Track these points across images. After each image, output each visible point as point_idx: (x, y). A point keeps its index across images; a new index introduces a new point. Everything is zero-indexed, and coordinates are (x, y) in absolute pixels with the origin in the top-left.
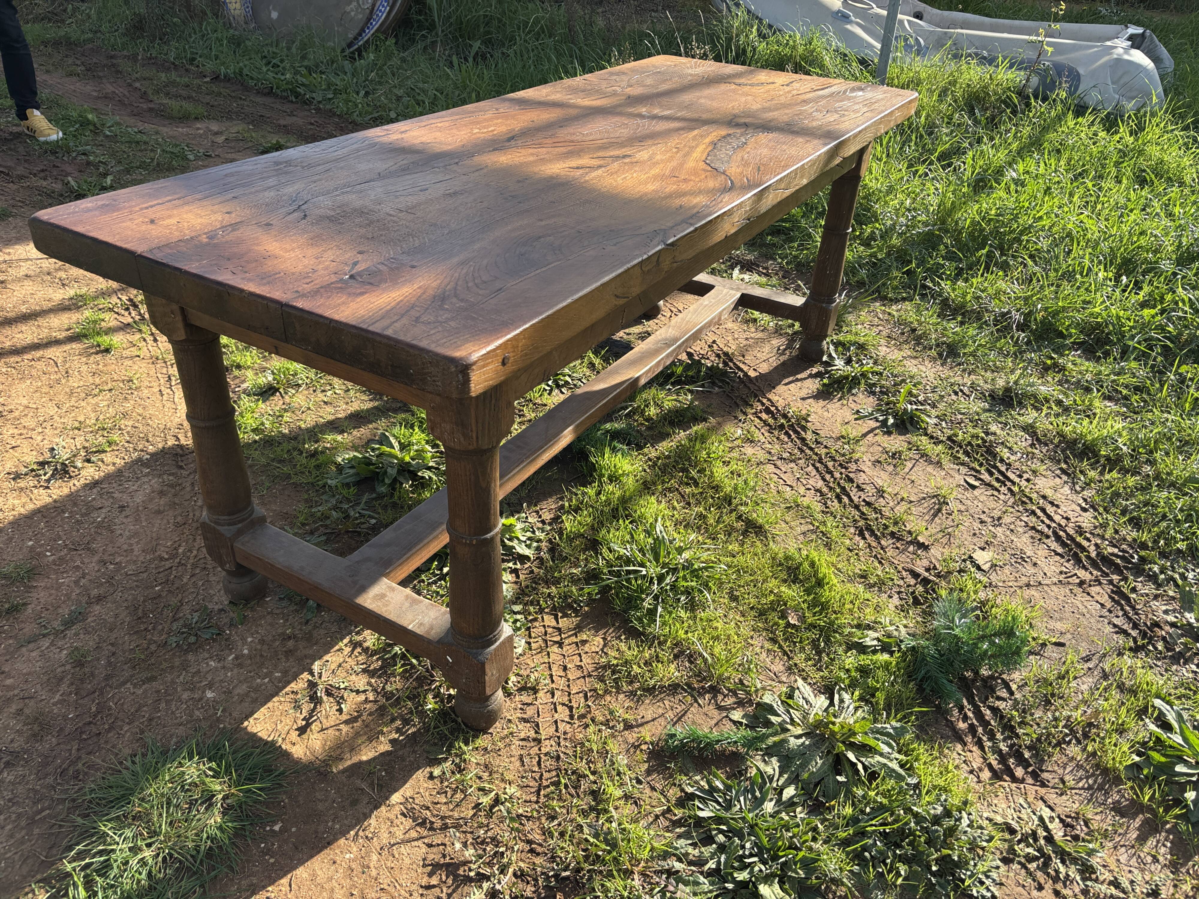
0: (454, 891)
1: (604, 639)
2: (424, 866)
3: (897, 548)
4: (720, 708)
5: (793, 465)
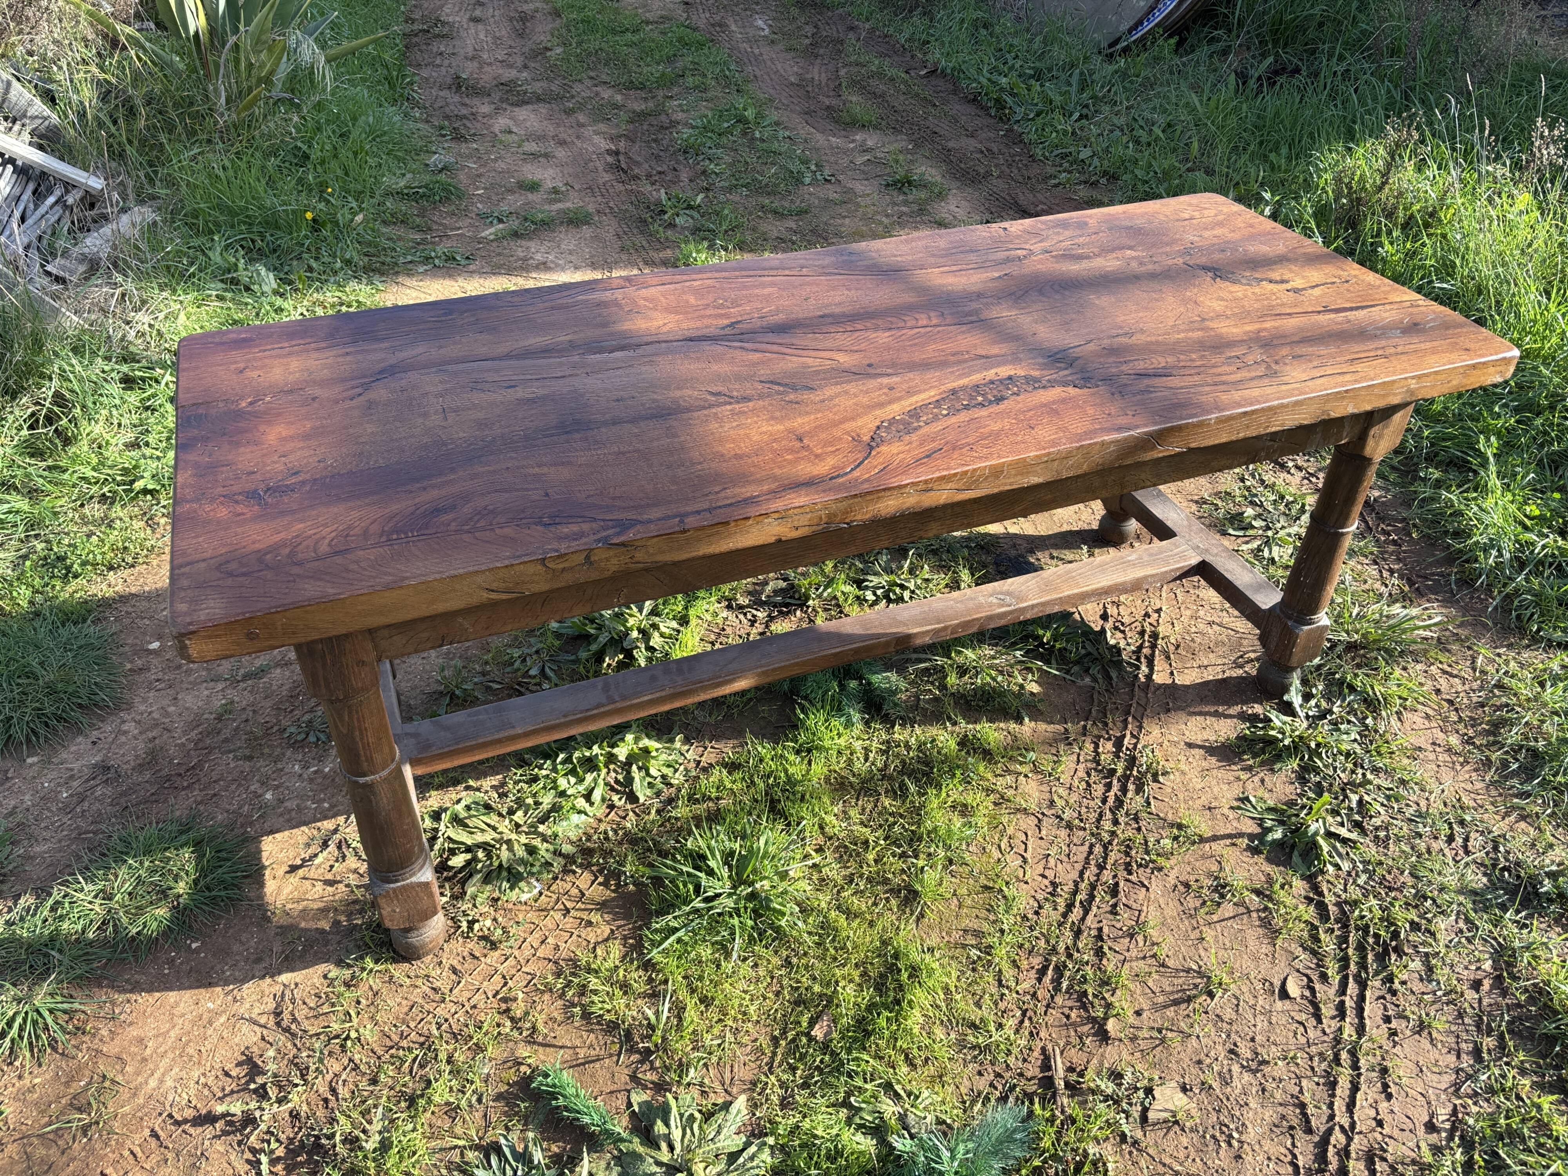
0: (238, 1092)
1: (612, 931)
2: (243, 1053)
3: (1068, 1017)
4: (634, 1078)
5: (1063, 833)
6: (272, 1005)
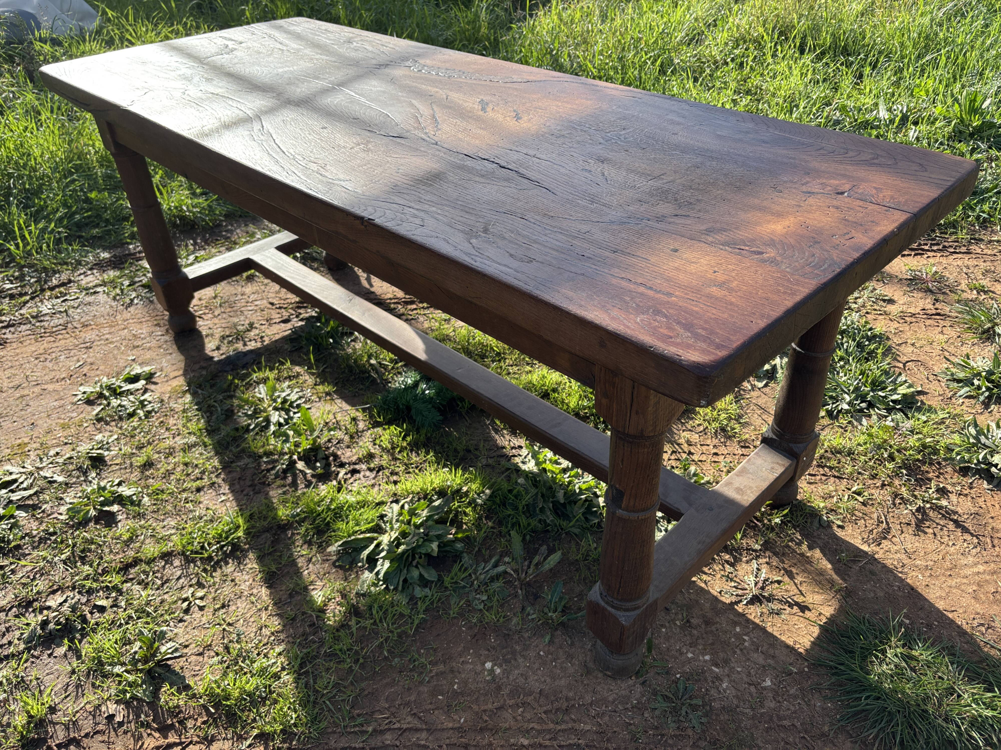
2: (919, 535)
6: (885, 543)
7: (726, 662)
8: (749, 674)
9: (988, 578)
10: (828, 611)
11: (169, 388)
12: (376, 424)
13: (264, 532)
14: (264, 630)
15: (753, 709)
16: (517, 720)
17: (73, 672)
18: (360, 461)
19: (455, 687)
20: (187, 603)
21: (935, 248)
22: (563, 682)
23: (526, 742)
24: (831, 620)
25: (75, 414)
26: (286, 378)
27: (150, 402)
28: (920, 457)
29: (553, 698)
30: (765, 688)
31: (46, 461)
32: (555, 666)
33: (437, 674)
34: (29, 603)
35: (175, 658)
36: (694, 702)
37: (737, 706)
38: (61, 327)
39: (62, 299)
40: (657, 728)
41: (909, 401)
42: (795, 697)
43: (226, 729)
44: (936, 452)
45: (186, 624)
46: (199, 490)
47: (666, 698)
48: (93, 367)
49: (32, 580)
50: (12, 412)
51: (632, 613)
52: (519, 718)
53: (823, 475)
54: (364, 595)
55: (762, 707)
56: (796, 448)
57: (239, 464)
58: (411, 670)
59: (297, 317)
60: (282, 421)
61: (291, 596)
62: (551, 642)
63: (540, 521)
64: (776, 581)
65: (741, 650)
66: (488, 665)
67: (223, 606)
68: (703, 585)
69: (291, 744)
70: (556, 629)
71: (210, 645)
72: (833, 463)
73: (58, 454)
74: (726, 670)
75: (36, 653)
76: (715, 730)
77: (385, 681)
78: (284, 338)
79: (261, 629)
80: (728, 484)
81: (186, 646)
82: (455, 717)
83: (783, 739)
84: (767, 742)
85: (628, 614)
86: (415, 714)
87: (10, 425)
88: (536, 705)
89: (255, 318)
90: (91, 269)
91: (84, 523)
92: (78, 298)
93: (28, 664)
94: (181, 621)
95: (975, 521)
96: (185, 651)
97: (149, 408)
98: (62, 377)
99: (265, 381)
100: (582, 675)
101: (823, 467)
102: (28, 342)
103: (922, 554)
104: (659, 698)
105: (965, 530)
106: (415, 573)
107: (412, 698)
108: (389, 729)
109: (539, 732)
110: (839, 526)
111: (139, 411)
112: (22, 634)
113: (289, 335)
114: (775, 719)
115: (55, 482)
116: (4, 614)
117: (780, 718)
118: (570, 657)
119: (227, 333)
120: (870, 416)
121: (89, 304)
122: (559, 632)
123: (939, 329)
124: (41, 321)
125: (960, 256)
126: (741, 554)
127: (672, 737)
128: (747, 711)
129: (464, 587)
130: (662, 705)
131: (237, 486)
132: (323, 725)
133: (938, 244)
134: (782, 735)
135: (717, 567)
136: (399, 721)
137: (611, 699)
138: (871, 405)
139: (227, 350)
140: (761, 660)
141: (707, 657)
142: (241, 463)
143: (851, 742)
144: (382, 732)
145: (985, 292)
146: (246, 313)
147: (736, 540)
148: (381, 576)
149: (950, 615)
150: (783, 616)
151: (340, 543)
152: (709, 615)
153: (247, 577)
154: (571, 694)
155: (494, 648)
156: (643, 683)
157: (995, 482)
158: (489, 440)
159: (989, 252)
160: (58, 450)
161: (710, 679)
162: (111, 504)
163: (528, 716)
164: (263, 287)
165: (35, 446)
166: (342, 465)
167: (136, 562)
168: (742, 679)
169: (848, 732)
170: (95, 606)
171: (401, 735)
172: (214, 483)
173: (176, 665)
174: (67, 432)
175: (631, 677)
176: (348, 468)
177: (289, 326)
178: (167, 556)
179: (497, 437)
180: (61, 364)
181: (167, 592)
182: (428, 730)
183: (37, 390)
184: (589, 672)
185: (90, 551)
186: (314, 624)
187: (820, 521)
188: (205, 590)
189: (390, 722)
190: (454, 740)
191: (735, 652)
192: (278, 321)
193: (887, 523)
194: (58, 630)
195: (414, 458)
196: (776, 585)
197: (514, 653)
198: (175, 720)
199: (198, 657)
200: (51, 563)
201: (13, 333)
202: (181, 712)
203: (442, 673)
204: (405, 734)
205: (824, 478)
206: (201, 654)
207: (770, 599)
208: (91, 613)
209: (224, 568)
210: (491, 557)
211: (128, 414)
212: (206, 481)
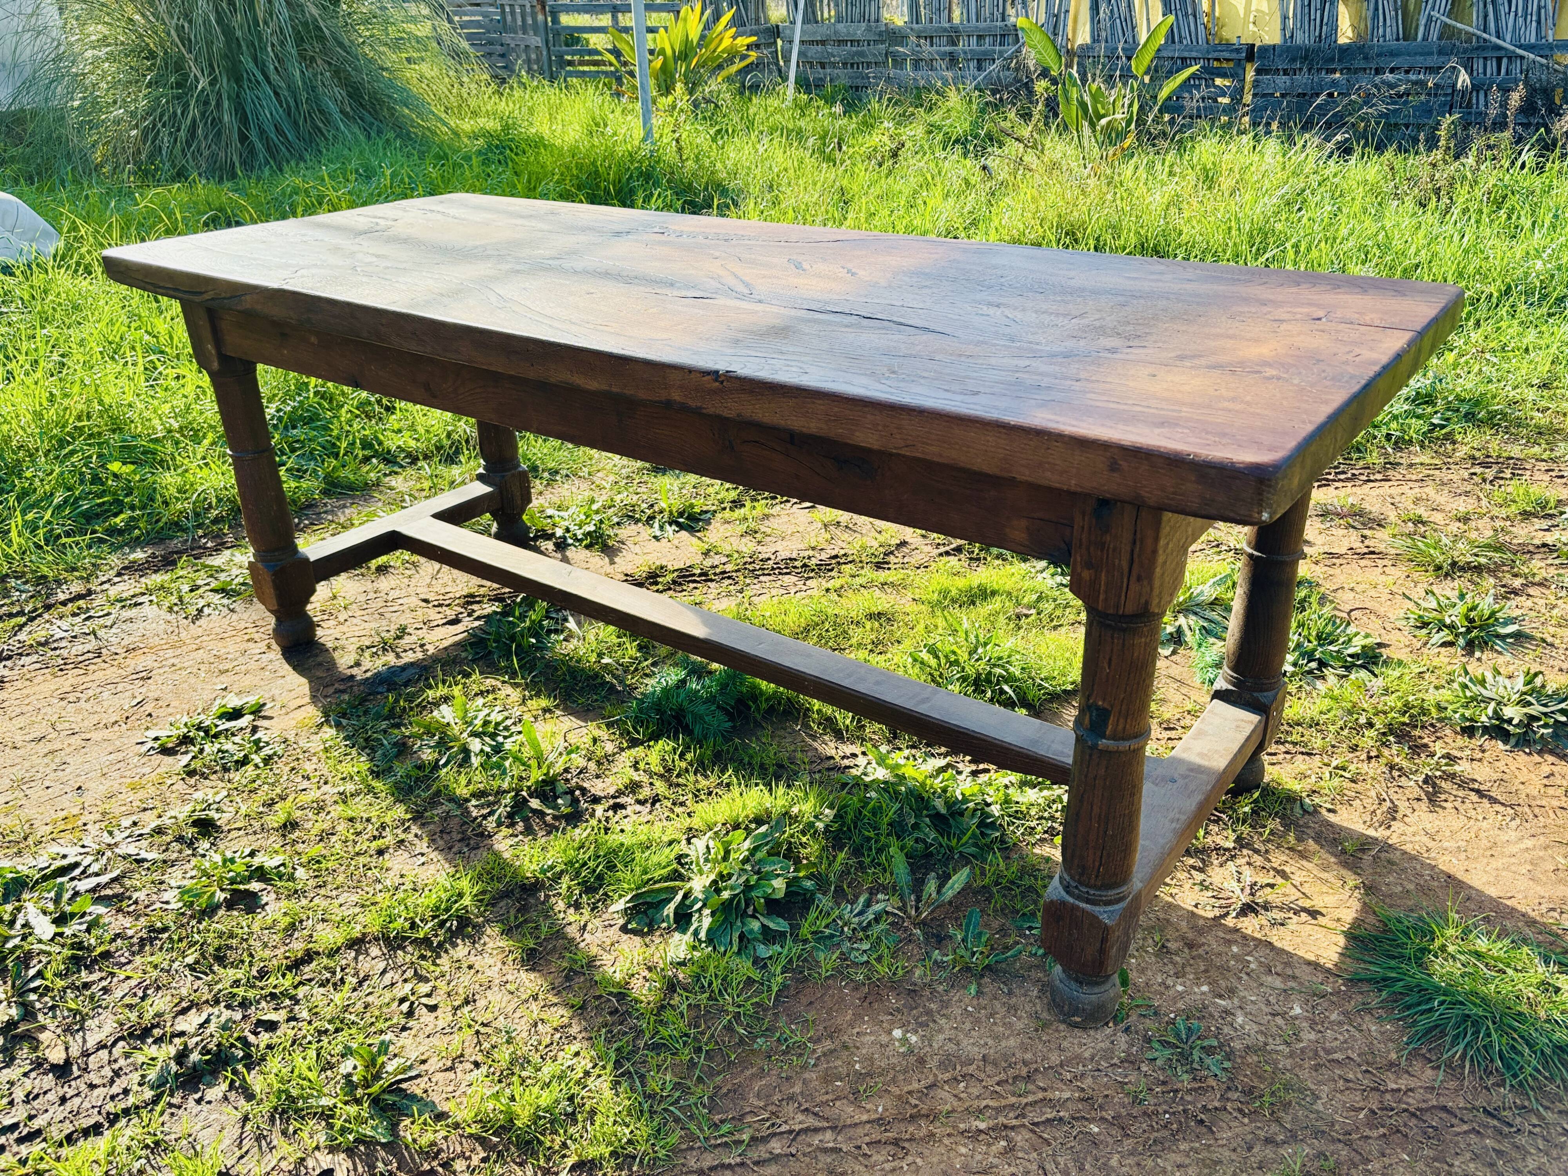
2: (1437, 812)
6: (1396, 825)
7: (1232, 991)
8: (1268, 1003)
9: (1541, 854)
10: (1349, 915)
11: (294, 723)
12: (634, 743)
13: (502, 898)
14: (540, 1026)
15: (1287, 1044)
16: (960, 1099)
17: (246, 1119)
18: (620, 793)
19: (857, 1067)
20: (407, 1004)
21: (1342, 477)
22: (1012, 1042)
23: (983, 1126)
24: (1357, 923)
25: (147, 770)
26: (476, 695)
27: (268, 744)
28: (1406, 719)
29: (1004, 1064)
30: (1296, 1018)
31: (119, 836)
32: (995, 1023)
33: (825, 1055)
34: (146, 1032)
35: (411, 1078)
36: (1206, 1043)
37: (1266, 1044)
38: (91, 655)
39: (83, 616)
40: (1164, 1083)
41: (1370, 654)
42: (1340, 1024)
43: (520, 1164)
44: (1424, 712)
45: (413, 1032)
46: (380, 852)
47: (1165, 1044)
48: (160, 703)
49: (143, 999)
50: (40, 775)
51: (1116, 907)
52: (962, 1095)
53: (1287, 753)
54: (683, 964)
55: (1300, 1040)
56: (1263, 697)
57: (435, 812)
58: (784, 1053)
59: (469, 615)
60: (487, 749)
61: (568, 978)
62: (979, 993)
63: (917, 841)
64: (1268, 885)
65: (1248, 974)
66: (897, 1033)
67: (467, 1002)
68: (1170, 899)
69: (630, 1169)
70: (982, 976)
71: (462, 1055)
72: (1295, 737)
73: (135, 824)
74: (1236, 1001)
75: (174, 1101)
76: (1246, 1076)
77: (748, 1073)
78: (456, 644)
79: (535, 1025)
80: (1185, 750)
81: (424, 1062)
82: (868, 1106)
83: (1340, 1077)
84: (1319, 1083)
85: (1110, 908)
86: (807, 1110)
87: (41, 793)
88: (983, 1076)
89: (405, 619)
90: (119, 574)
91: (210, 911)
92: (108, 614)
93: (166, 1117)
94: (404, 1029)
95: (1502, 789)
96: (423, 1067)
97: (267, 751)
98: (113, 720)
99: (446, 699)
100: (1037, 1030)
101: (1283, 743)
102: (41, 678)
103: (1448, 834)
104: (1156, 1045)
105: (1493, 801)
106: (755, 925)
107: (797, 1089)
108: (774, 1135)
109: (998, 1110)
110: (1329, 810)
111: (253, 756)
112: (143, 1076)
113: (464, 640)
114: (1322, 1053)
115: (144, 860)
116: (106, 1051)
117: (1328, 1052)
118: (1013, 1009)
119: (368, 643)
120: (1323, 678)
121: (131, 620)
122: (987, 980)
123: (1380, 570)
124: (55, 649)
125: (1377, 484)
126: (1209, 856)
127: (1189, 1091)
128: (1281, 1048)
129: (832, 936)
130: (1162, 1055)
131: (441, 843)
132: (673, 1139)
133: (1344, 473)
134: (1338, 1072)
135: (1182, 875)
136: (786, 1122)
137: (1087, 1055)
138: (1322, 664)
139: (373, 665)
140: (1278, 983)
141: (1205, 988)
142: (439, 811)
143: (1433, 1068)
144: (765, 1140)
145: (1424, 523)
146: (387, 615)
147: (1197, 839)
148: (703, 935)
149: (1508, 903)
150: (1290, 927)
151: (629, 897)
152: (1190, 935)
153: (491, 961)
154: (1028, 1056)
155: (898, 1010)
156: (1127, 1030)
157: (1513, 741)
158: (806, 749)
159: (1414, 477)
160: (134, 818)
161: (1217, 1015)
162: (249, 879)
163: (975, 1091)
164: (406, 581)
165: (93, 817)
166: (596, 800)
167: (309, 956)
168: (1260, 1009)
169: (1423, 1055)
170: (260, 1023)
171: (794, 1139)
172: (402, 841)
173: (415, 1088)
174: (141, 794)
175: (1107, 1024)
176: (606, 804)
177: (460, 628)
178: (357, 944)
179: (815, 744)
180: (105, 704)
181: (371, 993)
182: (833, 1128)
183: (76, 741)
184: (1045, 1025)
185: (230, 948)
186: (617, 1010)
187: (1302, 805)
188: (431, 984)
189: (773, 1125)
190: (875, 1137)
191: (1240, 978)
192: (441, 622)
193: (1391, 801)
194: (207, 1062)
195: (703, 783)
196: (1269, 889)
197: (929, 1013)
198: (435, 1163)
199: (448, 1074)
200: (168, 971)
201: (12, 669)
202: (440, 1151)
203: (832, 1052)
204: (799, 1138)
205: (1288, 756)
206: (451, 1069)
207: (1266, 907)
208: (256, 1034)
209: (451, 951)
210: (857, 897)
211: (237, 762)
212: (389, 839)
